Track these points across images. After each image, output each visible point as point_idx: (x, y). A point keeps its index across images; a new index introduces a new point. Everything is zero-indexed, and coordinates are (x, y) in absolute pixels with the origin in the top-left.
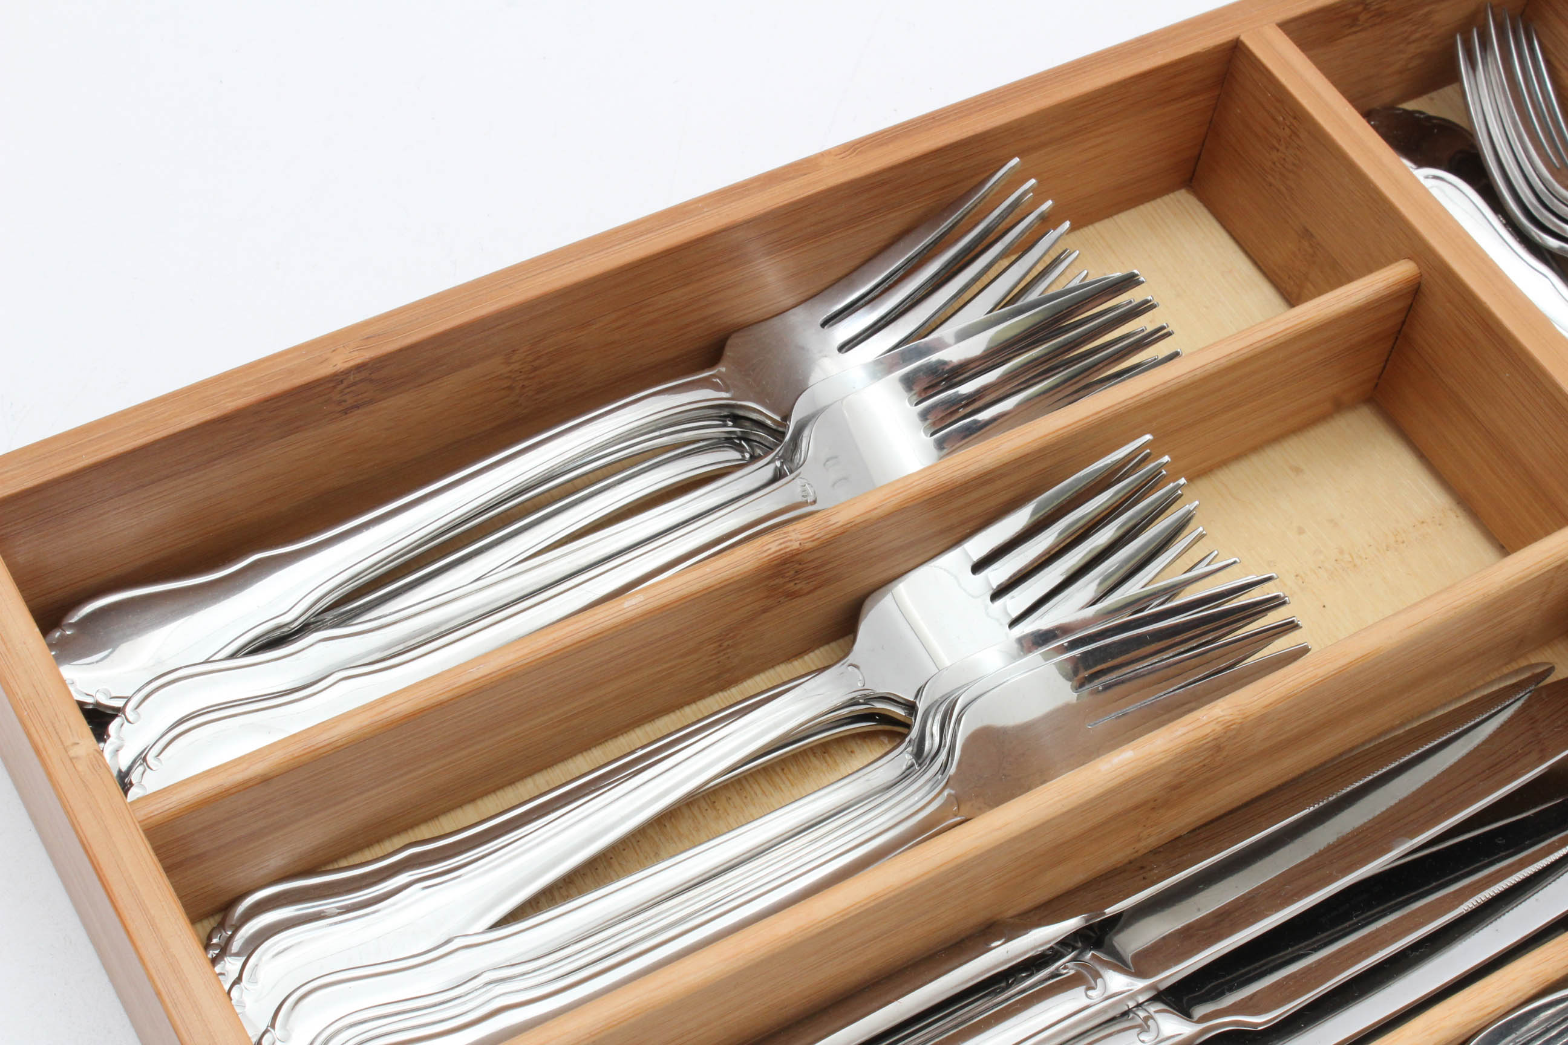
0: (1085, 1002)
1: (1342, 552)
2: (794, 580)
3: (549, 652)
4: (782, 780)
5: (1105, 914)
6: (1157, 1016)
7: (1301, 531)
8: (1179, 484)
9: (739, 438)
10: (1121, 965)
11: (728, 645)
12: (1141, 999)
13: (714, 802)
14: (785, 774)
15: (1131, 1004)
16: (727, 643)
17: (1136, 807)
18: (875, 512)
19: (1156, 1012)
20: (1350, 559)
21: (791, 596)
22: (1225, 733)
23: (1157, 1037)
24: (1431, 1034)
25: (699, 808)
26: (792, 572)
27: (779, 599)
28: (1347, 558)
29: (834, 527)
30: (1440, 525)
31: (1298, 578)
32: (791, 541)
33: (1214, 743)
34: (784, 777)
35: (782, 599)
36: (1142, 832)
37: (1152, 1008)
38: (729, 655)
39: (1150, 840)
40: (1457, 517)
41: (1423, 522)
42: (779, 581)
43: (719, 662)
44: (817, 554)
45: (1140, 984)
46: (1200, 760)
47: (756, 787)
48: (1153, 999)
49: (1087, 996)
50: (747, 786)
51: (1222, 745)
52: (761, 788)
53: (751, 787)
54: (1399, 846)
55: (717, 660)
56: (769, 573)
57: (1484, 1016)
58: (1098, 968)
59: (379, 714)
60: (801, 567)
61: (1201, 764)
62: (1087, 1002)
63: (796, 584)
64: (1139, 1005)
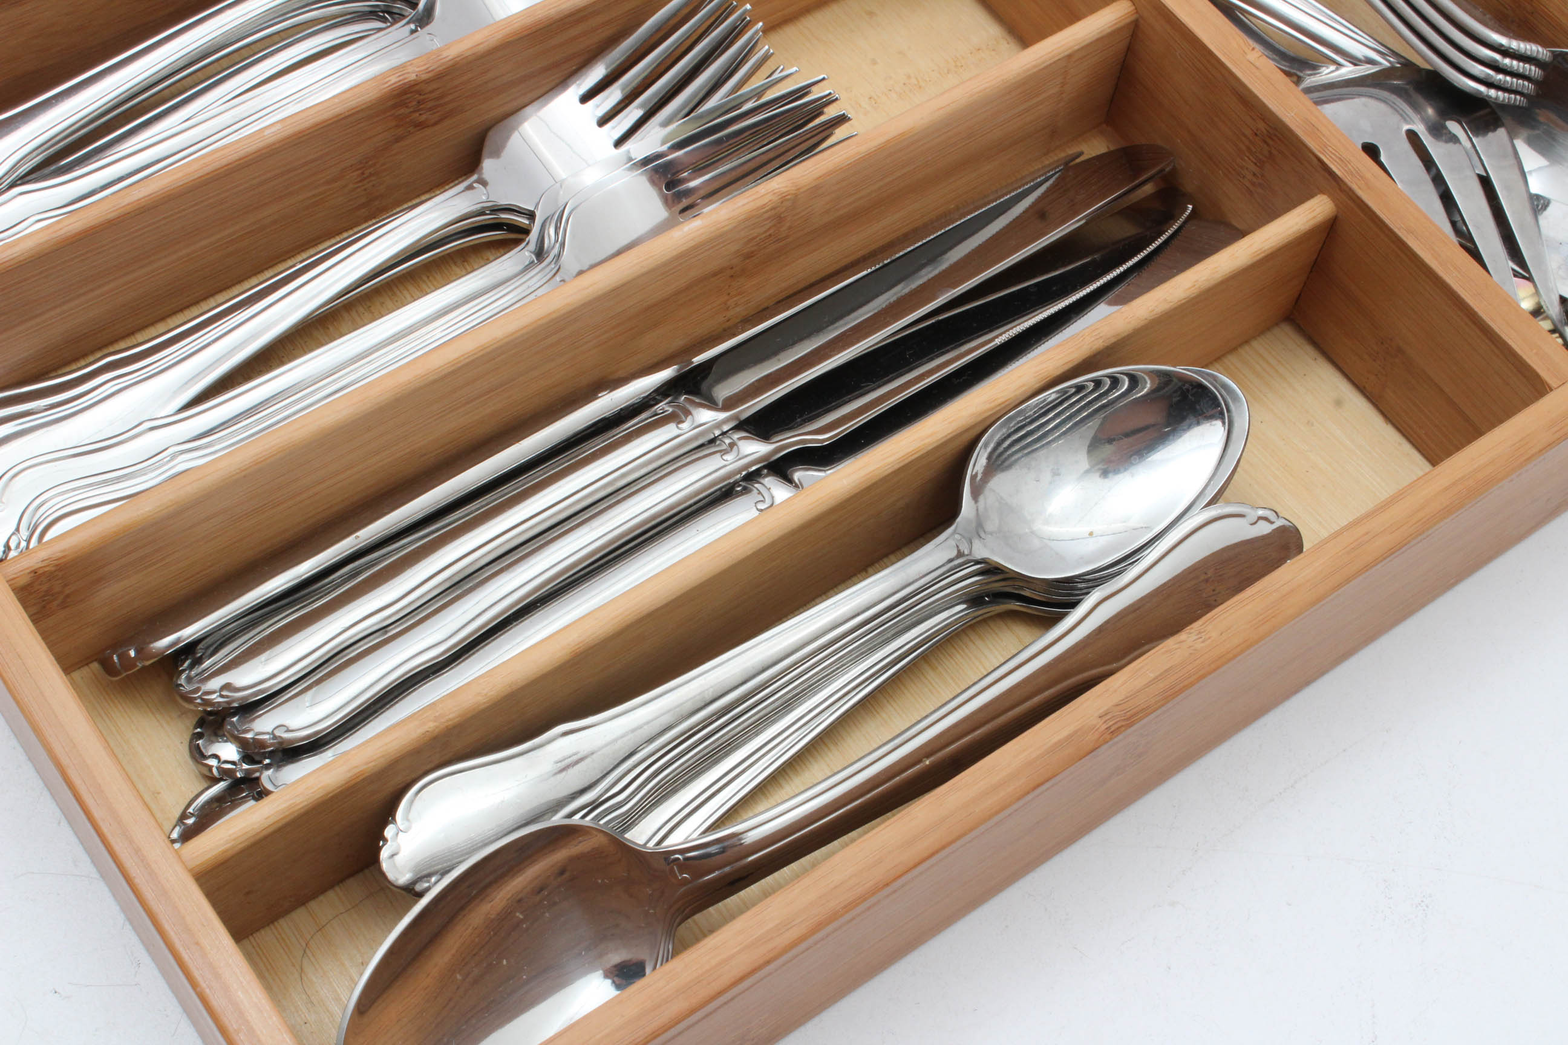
0: (677, 432)
1: (909, 77)
2: (418, 110)
3: (202, 174)
4: (428, 286)
5: (692, 363)
6: (741, 443)
7: (874, 62)
8: (746, 9)
9: (383, 12)
10: (711, 404)
11: (370, 173)
12: (726, 428)
13: (370, 307)
14: (430, 281)
15: (717, 433)
16: (369, 171)
17: (715, 274)
18: (481, 46)
19: (740, 439)
20: (916, 83)
21: (418, 126)
22: (782, 202)
23: (738, 455)
24: (950, 423)
25: (357, 312)
26: (414, 103)
27: (409, 129)
28: (914, 81)
29: (447, 59)
30: (993, 50)
31: (872, 100)
32: (408, 73)
33: (773, 212)
34: (429, 284)
35: (411, 129)
36: (728, 300)
37: (736, 436)
38: (374, 182)
39: (738, 309)
40: (1008, 43)
41: (979, 50)
42: (403, 111)
43: (365, 190)
44: (434, 86)
45: (723, 415)
46: (764, 230)
47: (405, 292)
48: (736, 428)
49: (678, 427)
50: (398, 292)
51: (782, 216)
52: (410, 293)
53: (400, 292)
54: (942, 294)
55: (363, 188)
56: (390, 103)
57: (996, 407)
58: (688, 406)
59: (55, 232)
60: (422, 97)
61: (768, 234)
62: (678, 432)
63: (420, 114)
64: (724, 434)
